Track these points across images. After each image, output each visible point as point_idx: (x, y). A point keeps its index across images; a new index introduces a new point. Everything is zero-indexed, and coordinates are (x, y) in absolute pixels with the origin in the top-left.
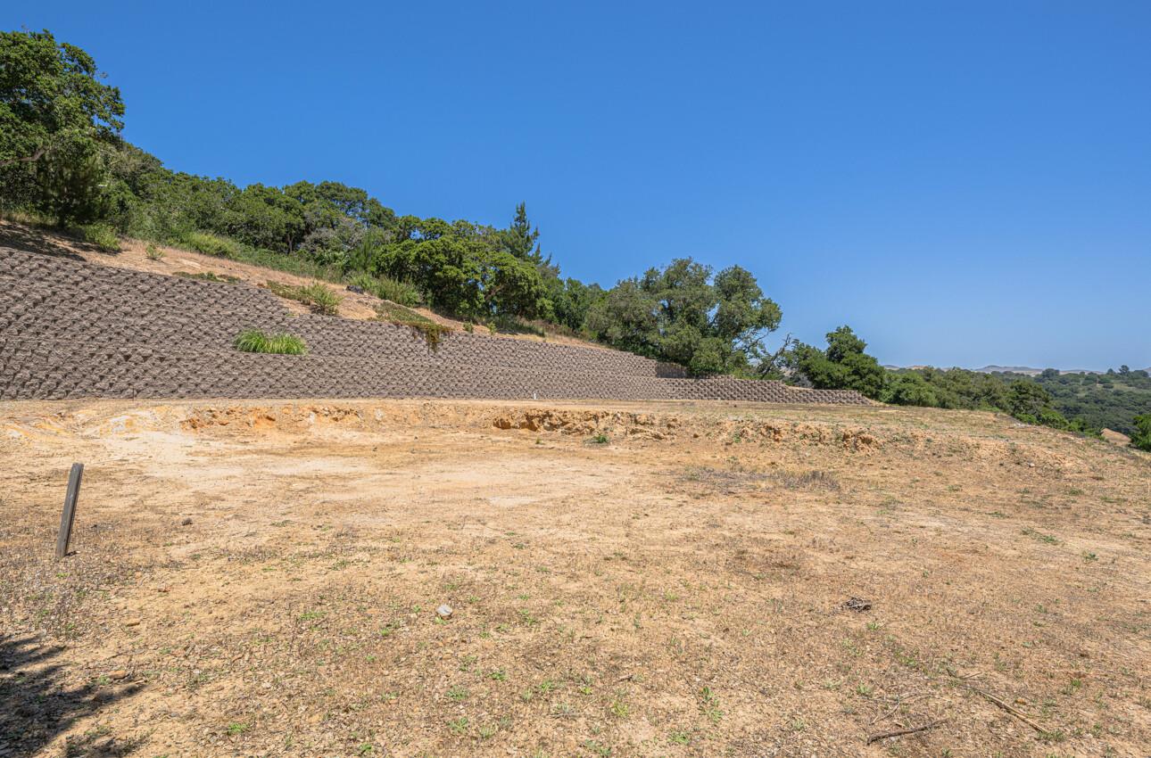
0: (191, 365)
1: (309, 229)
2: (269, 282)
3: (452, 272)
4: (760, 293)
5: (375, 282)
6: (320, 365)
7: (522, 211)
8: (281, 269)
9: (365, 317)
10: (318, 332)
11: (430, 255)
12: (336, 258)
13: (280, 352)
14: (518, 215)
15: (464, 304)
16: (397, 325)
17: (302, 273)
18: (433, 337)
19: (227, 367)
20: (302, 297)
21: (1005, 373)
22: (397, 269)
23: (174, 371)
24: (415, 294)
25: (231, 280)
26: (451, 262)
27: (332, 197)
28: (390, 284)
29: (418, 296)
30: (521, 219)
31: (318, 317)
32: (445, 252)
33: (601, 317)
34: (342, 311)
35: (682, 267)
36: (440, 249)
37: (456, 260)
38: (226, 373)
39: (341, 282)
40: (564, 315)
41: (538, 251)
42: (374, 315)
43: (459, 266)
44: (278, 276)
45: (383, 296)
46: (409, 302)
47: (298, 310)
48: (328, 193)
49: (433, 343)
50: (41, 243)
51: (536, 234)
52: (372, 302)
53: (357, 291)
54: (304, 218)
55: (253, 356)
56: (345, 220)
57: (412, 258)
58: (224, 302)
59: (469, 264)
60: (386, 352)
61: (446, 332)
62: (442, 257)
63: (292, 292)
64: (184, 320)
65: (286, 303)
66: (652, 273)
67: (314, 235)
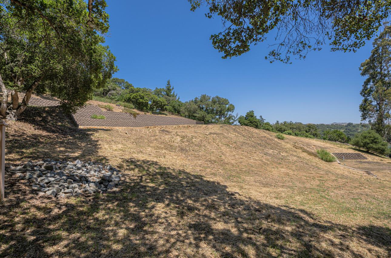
0: (83, 121)
1: (109, 90)
2: (98, 105)
3: (141, 100)
4: (229, 103)
5: (123, 104)
6: (108, 121)
7: (169, 82)
8: (101, 101)
9: (119, 111)
10: (108, 115)
11: (136, 97)
12: (115, 98)
13: (100, 119)
14: (167, 83)
15: (145, 108)
16: (126, 113)
17: (106, 102)
18: (135, 115)
19: (89, 122)
20: (105, 108)
21: (336, 125)
22: (129, 100)
23: (80, 122)
24: (133, 106)
25: (90, 104)
26: (141, 98)
27: (115, 82)
28: (127, 104)
29: (133, 107)
30: (169, 84)
31: (108, 112)
32: (139, 96)
33: (183, 110)
34: (114, 110)
35: (204, 97)
36: (138, 95)
37: (142, 98)
38: (89, 123)
39: (115, 104)
40: (176, 110)
41: (174, 93)
42: (121, 111)
43: (143, 99)
44: (100, 103)
45: (125, 107)
46: (131, 108)
47: (104, 110)
48: (114, 81)
49: (135, 117)
50: (53, 98)
51: (173, 88)
52: (121, 108)
53: (118, 106)
54: (108, 88)
55: (95, 119)
56: (118, 88)
57: (132, 97)
58: (89, 109)
59: (146, 98)
60: (123, 119)
61: (138, 114)
62: (139, 97)
63: (103, 106)
64: (81, 113)
65: (102, 109)
66: (196, 98)
67: (110, 92)
